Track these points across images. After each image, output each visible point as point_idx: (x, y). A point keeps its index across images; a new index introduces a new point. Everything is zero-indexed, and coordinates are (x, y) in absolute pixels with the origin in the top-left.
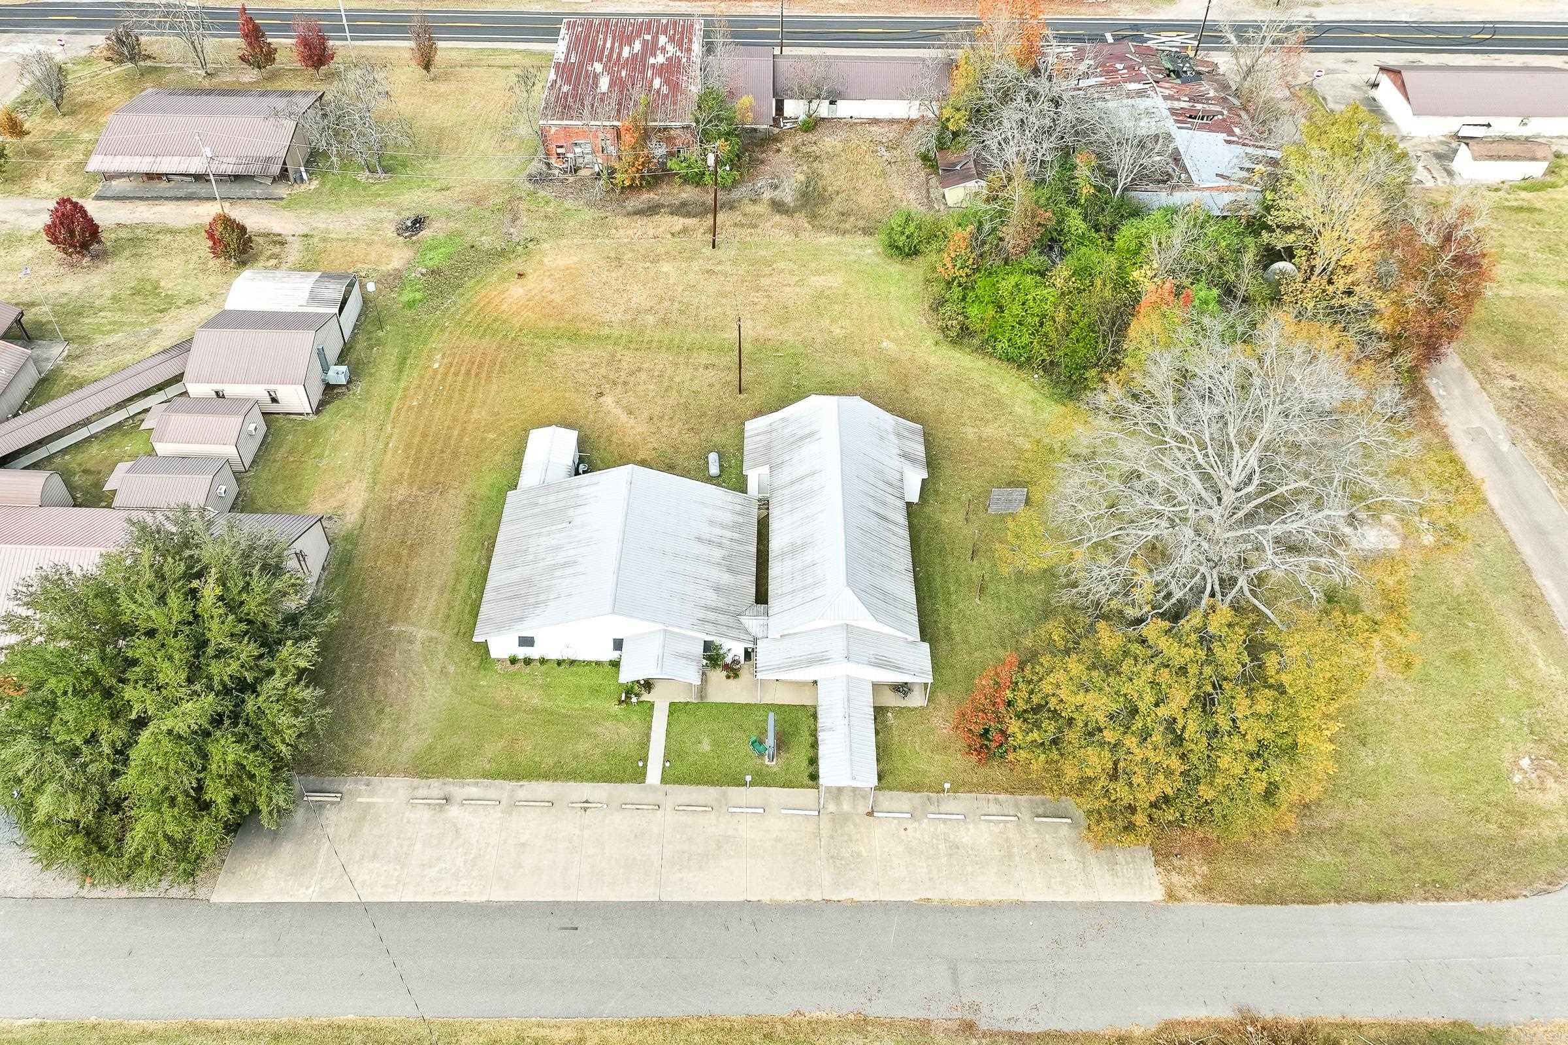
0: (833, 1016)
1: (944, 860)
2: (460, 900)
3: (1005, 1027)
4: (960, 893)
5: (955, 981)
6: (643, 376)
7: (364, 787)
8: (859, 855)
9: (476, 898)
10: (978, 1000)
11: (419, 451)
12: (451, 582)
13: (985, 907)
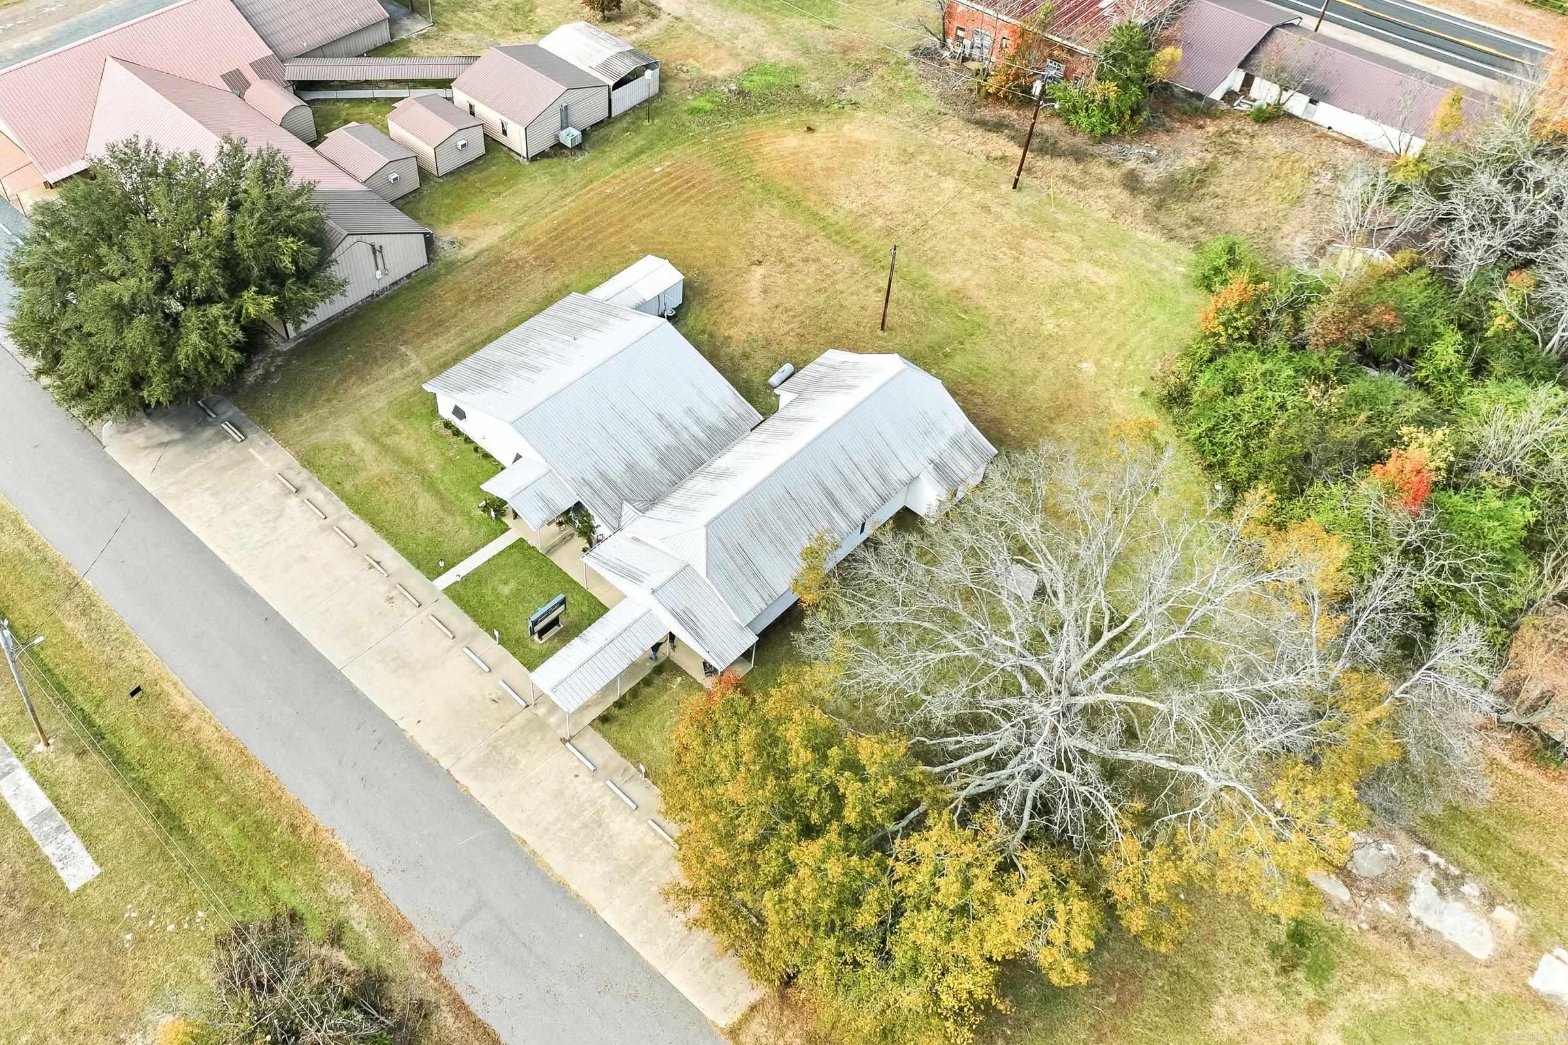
0: (350, 857)
1: (575, 825)
2: (227, 563)
3: (460, 989)
4: (556, 861)
5: (465, 920)
6: (813, 267)
7: (262, 443)
8: (517, 762)
9: (237, 569)
10: (464, 949)
11: (568, 229)
13: (561, 889)
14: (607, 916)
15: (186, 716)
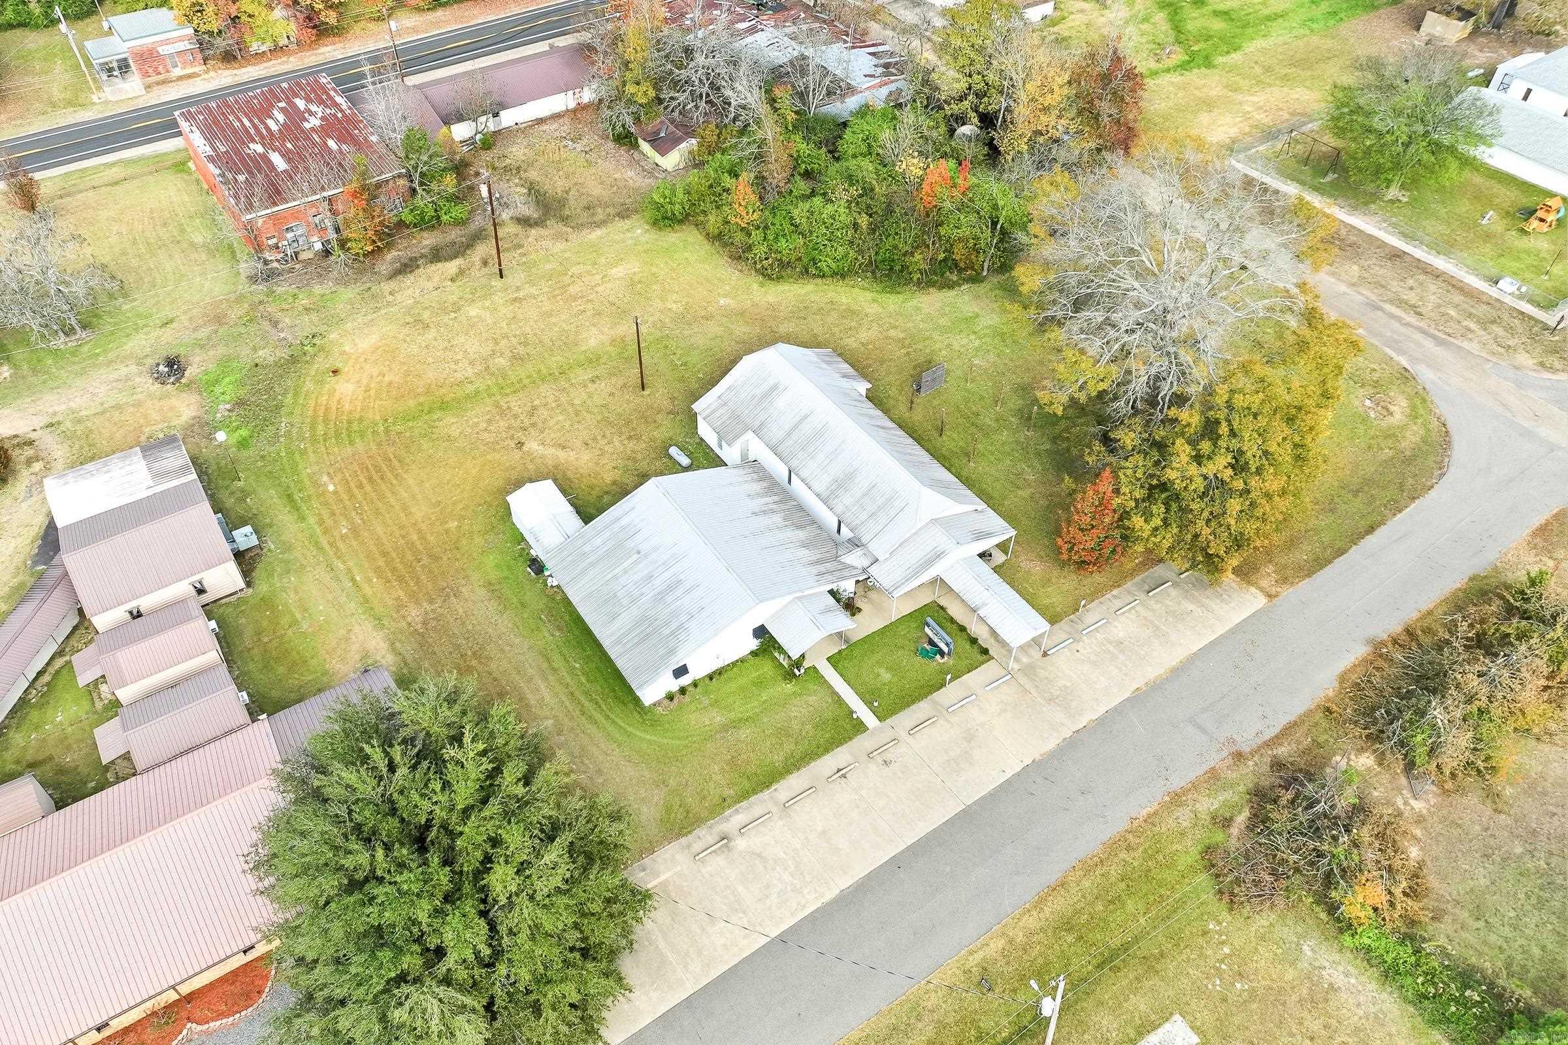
0: (1156, 806)
1: (1122, 657)
2: (819, 905)
3: (1260, 741)
4: (1153, 671)
5: (1204, 731)
6: (544, 412)
7: (642, 874)
8: (1065, 687)
9: (829, 896)
10: (1229, 735)
12: (545, 665)
13: (1177, 672)
14: (1195, 649)
15: (1011, 942)
